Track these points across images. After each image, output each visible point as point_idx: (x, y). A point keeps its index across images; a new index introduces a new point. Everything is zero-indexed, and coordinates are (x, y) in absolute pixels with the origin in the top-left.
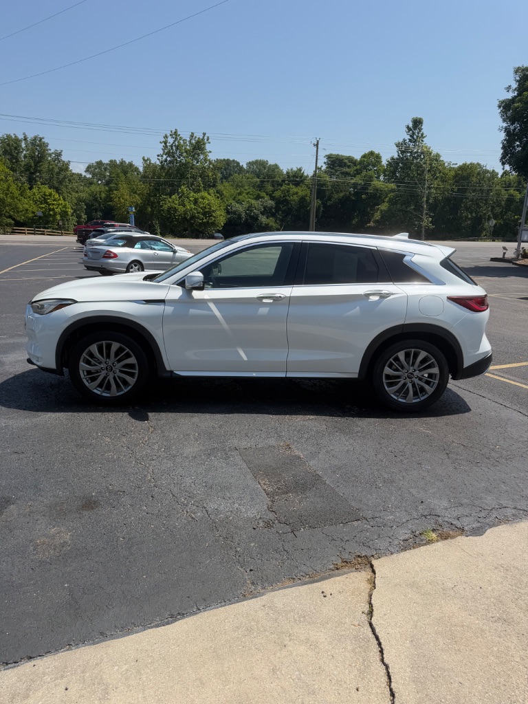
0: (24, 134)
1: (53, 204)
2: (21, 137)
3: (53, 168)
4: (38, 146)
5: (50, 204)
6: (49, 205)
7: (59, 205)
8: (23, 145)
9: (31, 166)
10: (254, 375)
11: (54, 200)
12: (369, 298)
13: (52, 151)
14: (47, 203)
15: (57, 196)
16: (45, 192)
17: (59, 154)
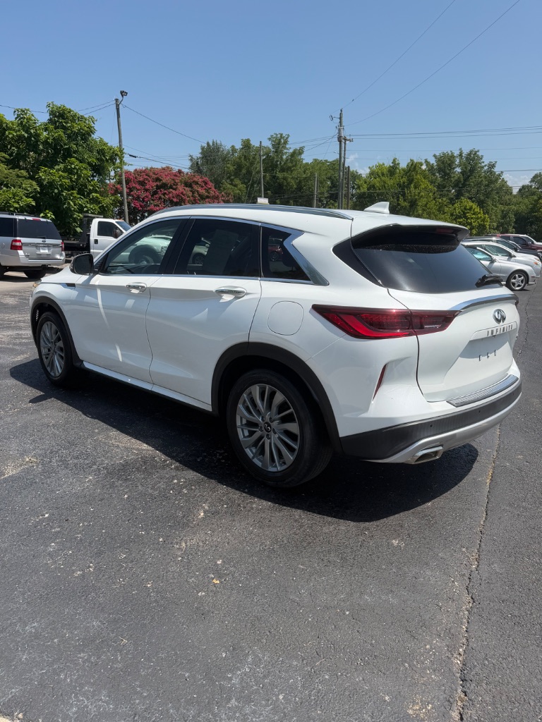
0: (461, 149)
1: (472, 218)
2: (456, 153)
3: (482, 180)
4: (472, 160)
5: (469, 218)
6: (467, 219)
7: (478, 218)
8: (458, 161)
9: (460, 181)
10: (129, 381)
11: (474, 214)
12: (221, 298)
13: (486, 163)
14: (466, 217)
15: (477, 210)
16: (466, 206)
17: (492, 166)
